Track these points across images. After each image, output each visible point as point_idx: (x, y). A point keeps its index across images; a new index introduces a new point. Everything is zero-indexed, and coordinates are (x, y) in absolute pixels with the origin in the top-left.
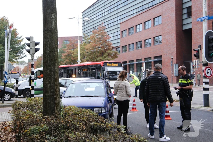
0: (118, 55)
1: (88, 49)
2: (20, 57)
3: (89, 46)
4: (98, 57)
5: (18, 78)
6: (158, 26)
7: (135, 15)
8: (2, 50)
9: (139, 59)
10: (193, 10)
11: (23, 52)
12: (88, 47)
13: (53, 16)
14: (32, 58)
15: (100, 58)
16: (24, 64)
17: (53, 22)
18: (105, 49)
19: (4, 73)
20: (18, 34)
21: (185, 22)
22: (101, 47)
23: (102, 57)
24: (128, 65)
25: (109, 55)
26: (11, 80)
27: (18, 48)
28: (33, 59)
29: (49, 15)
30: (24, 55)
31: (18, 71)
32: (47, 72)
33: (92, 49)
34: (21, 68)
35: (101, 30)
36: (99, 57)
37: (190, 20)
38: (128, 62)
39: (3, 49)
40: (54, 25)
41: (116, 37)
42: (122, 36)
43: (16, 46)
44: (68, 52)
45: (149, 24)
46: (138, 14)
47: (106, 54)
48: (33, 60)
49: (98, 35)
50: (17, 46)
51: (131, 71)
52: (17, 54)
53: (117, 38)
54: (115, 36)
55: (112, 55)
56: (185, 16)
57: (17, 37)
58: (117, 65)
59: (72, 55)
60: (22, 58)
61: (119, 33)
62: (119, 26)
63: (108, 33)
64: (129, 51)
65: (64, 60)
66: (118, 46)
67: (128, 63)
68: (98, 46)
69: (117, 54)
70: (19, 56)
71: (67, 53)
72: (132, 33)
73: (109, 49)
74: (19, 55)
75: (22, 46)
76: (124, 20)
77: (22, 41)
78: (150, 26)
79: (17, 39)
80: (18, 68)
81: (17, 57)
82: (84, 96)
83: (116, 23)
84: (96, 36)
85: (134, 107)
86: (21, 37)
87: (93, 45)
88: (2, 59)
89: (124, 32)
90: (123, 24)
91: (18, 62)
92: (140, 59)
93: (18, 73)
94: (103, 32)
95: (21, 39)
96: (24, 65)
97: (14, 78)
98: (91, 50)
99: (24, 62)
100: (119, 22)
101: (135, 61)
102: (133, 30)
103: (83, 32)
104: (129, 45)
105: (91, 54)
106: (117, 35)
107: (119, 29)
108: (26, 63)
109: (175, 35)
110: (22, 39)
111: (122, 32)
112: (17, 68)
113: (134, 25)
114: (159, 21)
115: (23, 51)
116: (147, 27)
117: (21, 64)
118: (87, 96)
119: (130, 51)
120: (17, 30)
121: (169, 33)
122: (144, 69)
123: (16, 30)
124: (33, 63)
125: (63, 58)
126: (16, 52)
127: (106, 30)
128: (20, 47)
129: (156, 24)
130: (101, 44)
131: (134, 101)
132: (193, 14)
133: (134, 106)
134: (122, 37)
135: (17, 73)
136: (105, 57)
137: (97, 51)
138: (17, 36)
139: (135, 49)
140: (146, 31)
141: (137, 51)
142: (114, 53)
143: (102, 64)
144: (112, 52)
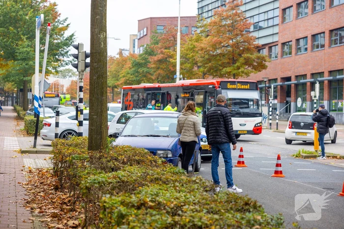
0: (267, 64)
1: (202, 49)
2: (62, 62)
3: (205, 42)
4: (224, 65)
5: (58, 107)
8: (26, 48)
9: (317, 72)
11: (69, 53)
12: (202, 45)
13: (102, 36)
14: (81, 77)
15: (228, 69)
16: (71, 76)
17: (102, 43)
18: (241, 48)
19: (30, 96)
20: (60, 14)
22: (232, 46)
23: (232, 68)
24: (293, 85)
25: (248, 62)
26: (44, 109)
27: (58, 43)
28: (81, 79)
29: (96, 34)
31: (57, 91)
32: (93, 101)
33: (211, 49)
34: (63, 86)
36: (226, 67)
38: (293, 78)
39: (28, 46)
40: (102, 46)
41: (271, 23)
42: (283, 19)
43: (54, 40)
47: (241, 60)
50: (57, 39)
51: (299, 100)
52: (57, 57)
53: (272, 25)
54: (268, 19)
55: (255, 64)
57: (56, 20)
59: (171, 60)
60: (67, 64)
63: (248, 15)
64: (296, 54)
65: (155, 72)
66: (273, 43)
67: (293, 81)
68: (225, 43)
69: (265, 61)
70: (60, 60)
72: (306, 13)
73: (248, 50)
74: (61, 58)
75: (66, 39)
77: (66, 29)
79: (56, 24)
80: (58, 85)
81: (56, 64)
82: (148, 136)
85: (241, 160)
86: (66, 20)
87: (213, 40)
88: (27, 66)
89: (287, 10)
91: (57, 72)
92: (319, 73)
93: (58, 96)
94: (237, 12)
95: (65, 24)
96: (71, 79)
97: (50, 107)
98: (209, 50)
99: (69, 72)
101: (309, 76)
102: (306, 7)
103: (198, 9)
104: (298, 40)
105: (209, 60)
106: (273, 18)
110: (68, 25)
111: (284, 10)
112: (55, 84)
115: (67, 50)
116: (336, 2)
117: (64, 77)
118: (151, 136)
119: (299, 53)
120: (57, 5)
122: (315, 97)
123: (55, 5)
124: (82, 84)
125: (153, 66)
126: (55, 52)
127: (243, 8)
128: (62, 42)
130: (232, 39)
131: (241, 150)
133: (241, 158)
134: (283, 22)
135: (54, 95)
136: (238, 68)
137: (221, 53)
138: (56, 18)
139: (309, 49)
140: (334, 10)
141: (314, 54)
142: (258, 58)
143: (217, 85)
144: (254, 56)
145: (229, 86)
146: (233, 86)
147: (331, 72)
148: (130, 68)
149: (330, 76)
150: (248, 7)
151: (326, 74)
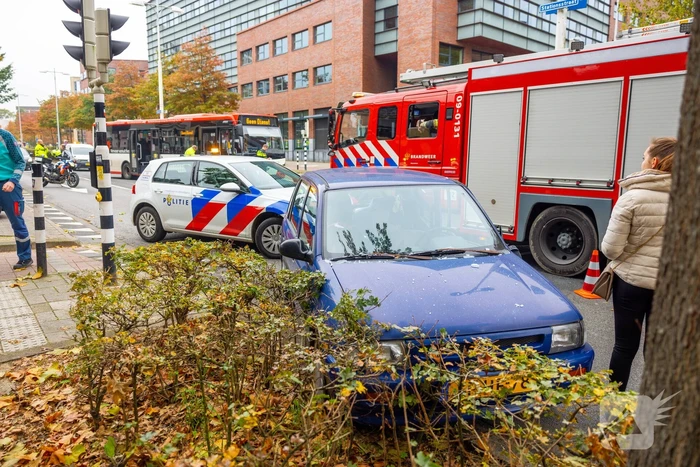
1: (171, 86)
6: (324, 44)
7: (270, 17)
9: (280, 112)
10: (401, 13)
11: (7, 88)
18: (211, 87)
21: (380, 39)
22: (202, 84)
30: (10, 93)
35: (201, 45)
37: (391, 36)
41: (229, 65)
42: (242, 61)
44: (118, 91)
45: (304, 39)
46: (277, 15)
48: (102, 88)
49: (193, 56)
53: (230, 67)
55: (227, 103)
56: (380, 27)
58: (267, 123)
61: (235, 55)
62: (234, 39)
63: (219, 52)
64: (257, 95)
66: (232, 84)
68: (195, 80)
69: (237, 100)
71: (117, 95)
73: (220, 88)
76: (245, 27)
78: (306, 44)
83: (228, 33)
84: (189, 57)
87: (182, 77)
89: (246, 53)
90: (243, 36)
94: (206, 48)
98: (179, 88)
100: (234, 31)
103: (149, 50)
104: (259, 82)
106: (231, 60)
107: (234, 47)
108: (10, 114)
109: (361, 66)
111: (242, 53)
113: (270, 39)
114: (325, 33)
116: (298, 46)
119: (261, 95)
121: (347, 59)
127: (213, 46)
129: (320, 39)
130: (202, 76)
132: (399, 23)
134: (241, 64)
136: (211, 107)
139: (271, 90)
140: (296, 53)
141: (276, 95)
142: (231, 96)
143: (234, 120)
144: (226, 94)
145: (248, 121)
146: (254, 122)
147: (295, 113)
148: (81, 107)
149: (294, 116)
150: (218, 44)
151: (290, 114)
